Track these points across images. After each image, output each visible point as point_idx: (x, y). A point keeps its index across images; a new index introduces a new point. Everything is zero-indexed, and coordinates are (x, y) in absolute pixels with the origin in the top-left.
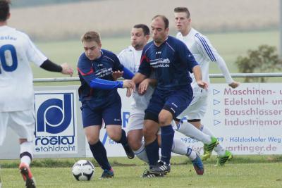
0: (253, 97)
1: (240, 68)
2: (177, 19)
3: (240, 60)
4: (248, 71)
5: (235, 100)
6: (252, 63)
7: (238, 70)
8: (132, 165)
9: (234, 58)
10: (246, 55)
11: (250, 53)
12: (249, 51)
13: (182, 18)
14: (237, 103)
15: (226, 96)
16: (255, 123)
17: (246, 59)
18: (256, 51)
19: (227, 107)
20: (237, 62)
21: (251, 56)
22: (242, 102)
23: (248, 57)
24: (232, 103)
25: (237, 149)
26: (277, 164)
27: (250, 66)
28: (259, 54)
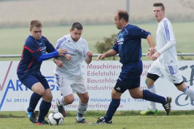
0: (107, 70)
1: (98, 50)
2: (155, 11)
3: (99, 44)
4: (104, 52)
5: (95, 73)
6: (107, 46)
7: (97, 51)
8: (22, 117)
9: (94, 43)
10: (103, 41)
11: (105, 40)
12: (105, 38)
13: (158, 11)
14: (96, 74)
15: (89, 70)
16: (108, 88)
17: (102, 43)
18: (110, 39)
19: (89, 77)
20: (96, 46)
21: (106, 42)
22: (100, 74)
23: (104, 43)
24: (93, 74)
25: (96, 106)
26: (123, 117)
27: (106, 48)
28: (112, 40)
